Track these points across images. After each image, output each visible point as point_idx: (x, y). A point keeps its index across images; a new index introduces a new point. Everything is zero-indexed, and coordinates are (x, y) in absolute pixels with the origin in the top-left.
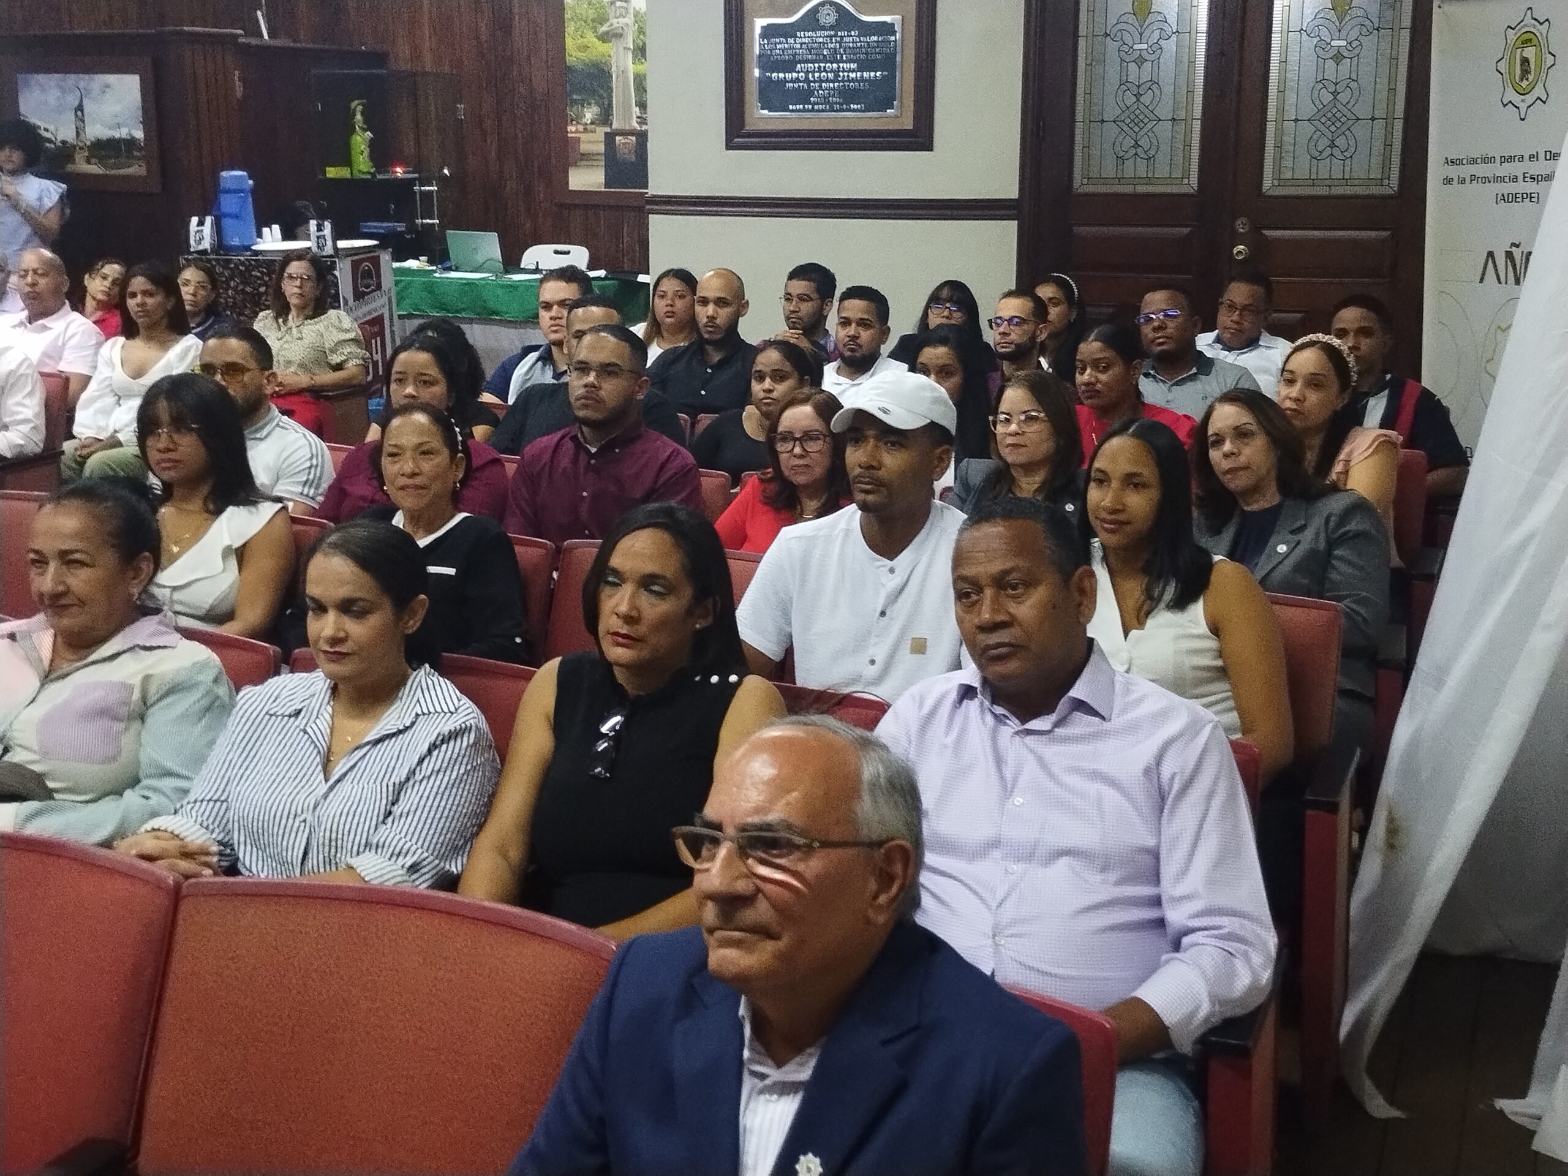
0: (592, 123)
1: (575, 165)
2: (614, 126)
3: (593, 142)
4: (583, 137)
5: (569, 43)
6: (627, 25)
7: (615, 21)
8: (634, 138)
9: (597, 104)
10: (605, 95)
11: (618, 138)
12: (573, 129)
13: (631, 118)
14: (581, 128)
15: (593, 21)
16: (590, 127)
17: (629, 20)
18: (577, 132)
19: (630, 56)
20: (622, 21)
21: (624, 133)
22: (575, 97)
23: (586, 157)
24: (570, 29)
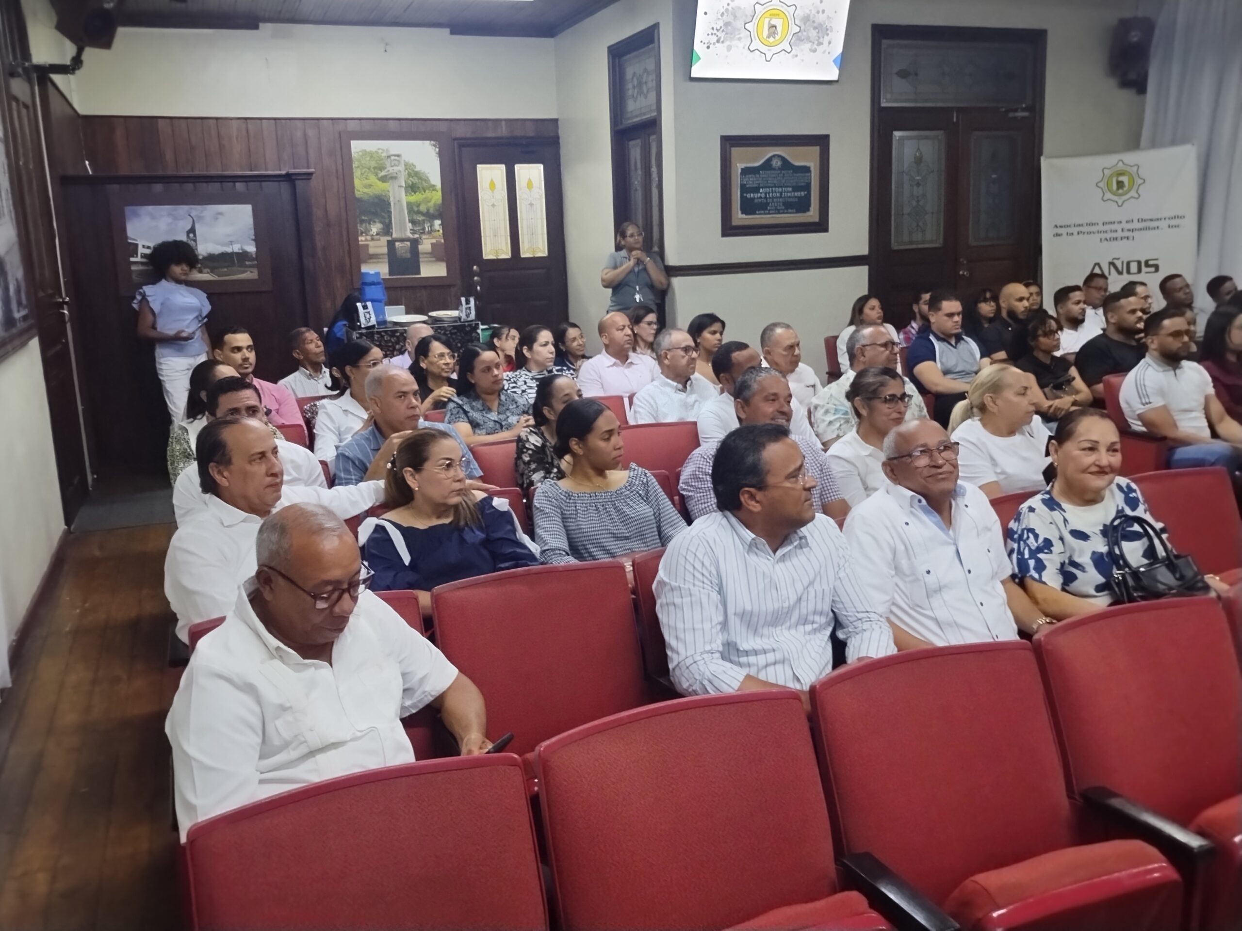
0: (377, 234)
1: (365, 262)
2: (394, 236)
3: (379, 246)
4: (371, 244)
5: (357, 183)
6: (400, 171)
7: (391, 169)
8: (408, 243)
9: (381, 222)
10: (386, 216)
11: (397, 244)
12: (363, 239)
13: (406, 230)
14: (369, 238)
15: (375, 168)
16: (376, 237)
17: (401, 168)
18: (366, 240)
19: (403, 191)
20: (399, 168)
21: (402, 240)
22: (363, 218)
23: (375, 257)
24: (357, 173)
